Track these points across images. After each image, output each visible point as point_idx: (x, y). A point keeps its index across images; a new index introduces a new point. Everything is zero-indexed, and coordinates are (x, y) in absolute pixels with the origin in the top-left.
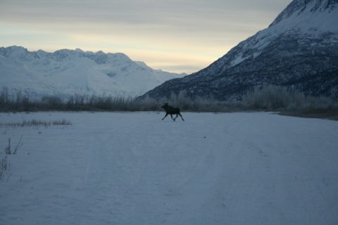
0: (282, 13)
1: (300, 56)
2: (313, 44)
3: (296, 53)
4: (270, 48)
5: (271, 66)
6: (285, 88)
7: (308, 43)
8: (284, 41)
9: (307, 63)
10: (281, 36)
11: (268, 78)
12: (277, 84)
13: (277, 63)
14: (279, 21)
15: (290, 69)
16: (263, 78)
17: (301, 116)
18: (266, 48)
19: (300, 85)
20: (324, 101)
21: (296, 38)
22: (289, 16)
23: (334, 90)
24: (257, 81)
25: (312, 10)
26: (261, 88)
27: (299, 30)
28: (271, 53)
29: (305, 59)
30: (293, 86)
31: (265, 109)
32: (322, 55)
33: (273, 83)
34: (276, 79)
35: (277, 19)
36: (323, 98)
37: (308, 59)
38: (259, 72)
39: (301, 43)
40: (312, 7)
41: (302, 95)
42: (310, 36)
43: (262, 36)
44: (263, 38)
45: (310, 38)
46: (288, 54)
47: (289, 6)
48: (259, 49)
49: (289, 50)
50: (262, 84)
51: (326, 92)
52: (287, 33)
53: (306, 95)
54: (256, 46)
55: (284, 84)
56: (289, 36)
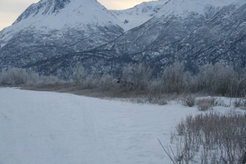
0: (22, 15)
1: (35, 46)
2: (44, 38)
3: (32, 44)
4: (13, 40)
5: (14, 53)
6: (25, 70)
7: (41, 37)
8: (24, 35)
9: (40, 51)
10: (21, 31)
11: (11, 62)
12: (19, 67)
13: (19, 51)
14: (19, 21)
15: (28, 56)
16: (8, 62)
17: (37, 90)
18: (10, 41)
19: (35, 67)
20: (52, 79)
21: (32, 33)
22: (27, 17)
23: (60, 71)
24: (4, 64)
25: (43, 13)
26: (7, 70)
27: (34, 28)
28: (14, 44)
29: (39, 49)
30: (30, 68)
31: (10, 85)
32: (50, 46)
33: (16, 66)
34: (17, 64)
35: (18, 19)
36: (52, 77)
37: (41, 48)
38: (6, 57)
39: (36, 37)
40: (43, 12)
41: (37, 74)
42: (42, 32)
43: (7, 31)
44: (8, 33)
45: (43, 34)
46: (27, 45)
47: (26, 10)
48: (5, 41)
49: (27, 42)
50: (8, 67)
51: (54, 72)
52: (26, 30)
53: (40, 75)
54: (2, 39)
55: (23, 67)
56: (27, 32)
